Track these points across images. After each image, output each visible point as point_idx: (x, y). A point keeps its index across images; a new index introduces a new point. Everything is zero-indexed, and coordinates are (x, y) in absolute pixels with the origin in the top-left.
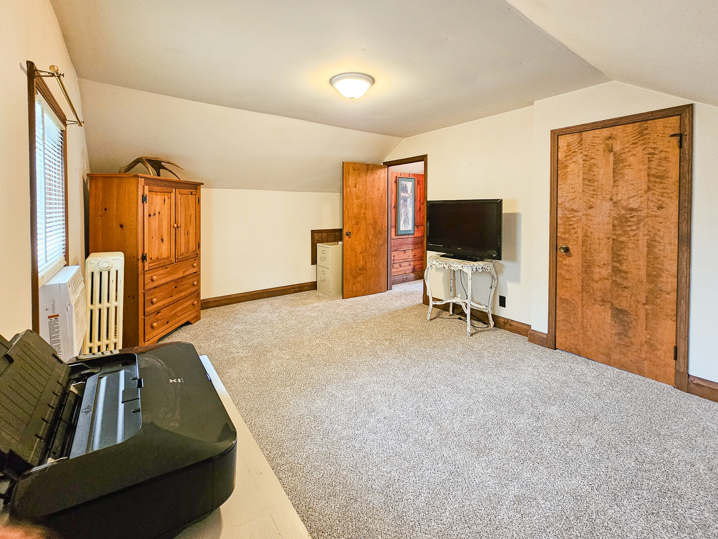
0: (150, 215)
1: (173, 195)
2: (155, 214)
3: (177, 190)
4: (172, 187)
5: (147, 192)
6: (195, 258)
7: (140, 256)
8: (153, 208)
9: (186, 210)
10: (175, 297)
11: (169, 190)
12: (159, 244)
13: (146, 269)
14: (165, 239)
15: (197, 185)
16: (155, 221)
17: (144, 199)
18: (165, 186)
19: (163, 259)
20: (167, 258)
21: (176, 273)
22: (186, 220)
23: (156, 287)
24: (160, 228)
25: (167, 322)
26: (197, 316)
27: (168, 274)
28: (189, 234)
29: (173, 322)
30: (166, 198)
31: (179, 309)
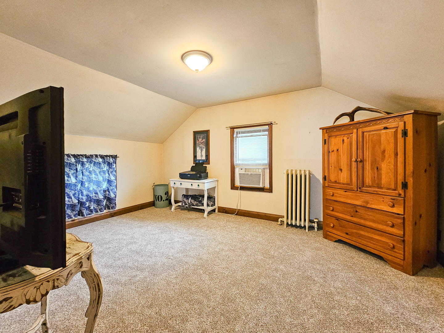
0: (329, 152)
2: (333, 151)
3: (359, 129)
4: (355, 128)
5: (326, 137)
6: (393, 198)
8: (332, 147)
10: (356, 220)
11: (350, 131)
12: (338, 172)
13: (326, 185)
14: (344, 169)
16: (333, 157)
17: (325, 142)
19: (343, 184)
20: (347, 184)
21: (357, 200)
22: (373, 154)
23: (335, 201)
24: (338, 161)
25: (347, 234)
26: (402, 266)
27: (347, 197)
28: (381, 169)
29: (354, 239)
30: (345, 139)
31: (362, 233)
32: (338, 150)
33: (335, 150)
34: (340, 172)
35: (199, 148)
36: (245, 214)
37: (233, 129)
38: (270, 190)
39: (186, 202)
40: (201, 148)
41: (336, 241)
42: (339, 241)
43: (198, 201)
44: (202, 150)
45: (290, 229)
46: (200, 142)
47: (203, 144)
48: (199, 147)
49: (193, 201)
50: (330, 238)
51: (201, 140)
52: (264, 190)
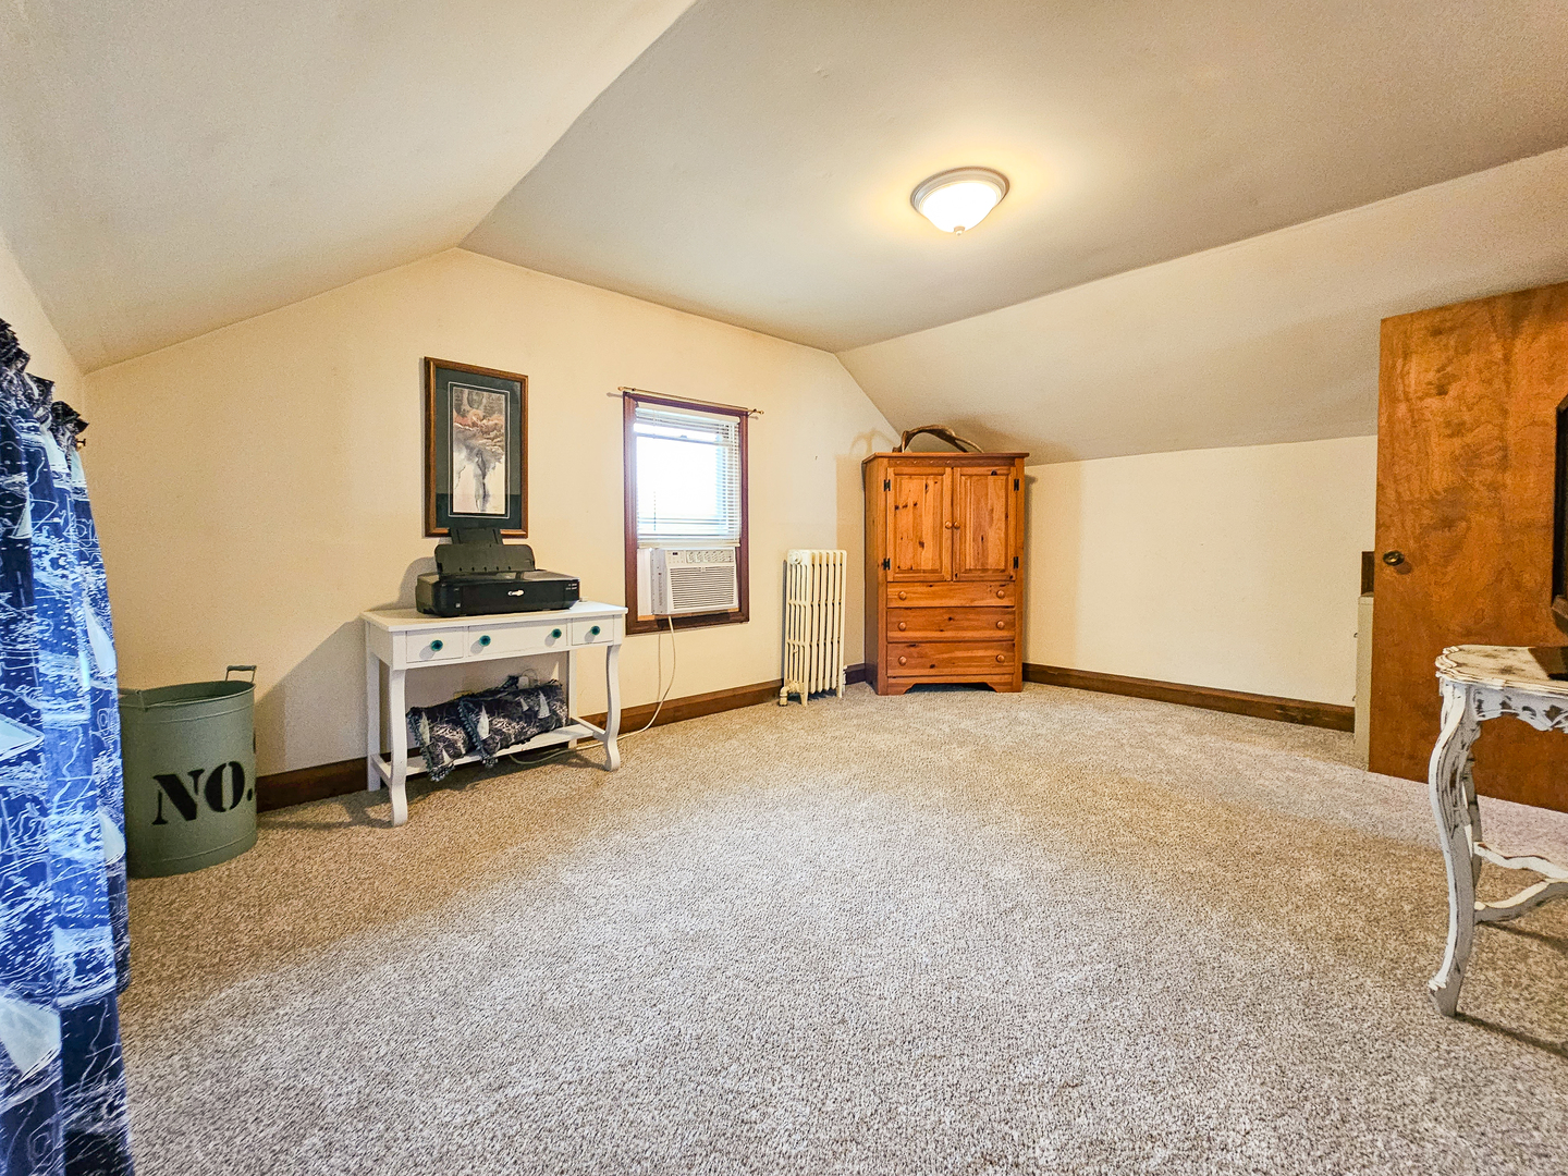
0: (897, 508)
1: (947, 479)
2: (906, 506)
3: (958, 471)
4: (948, 465)
5: (891, 476)
6: (1003, 583)
7: (881, 561)
8: (904, 497)
9: (978, 502)
10: (948, 634)
11: (939, 470)
12: (915, 550)
13: (890, 579)
14: (928, 542)
15: (1014, 458)
16: (906, 518)
17: (887, 486)
18: (932, 465)
19: (924, 571)
20: (933, 571)
21: (952, 598)
22: (978, 516)
23: (907, 608)
24: (917, 526)
25: (932, 667)
26: (1011, 684)
27: (934, 595)
28: (987, 541)
29: (946, 671)
30: (931, 483)
31: (959, 654)
32: (915, 505)
33: (911, 505)
34: (920, 549)
35: (464, 453)
36: (679, 711)
37: (631, 398)
38: (742, 615)
39: (456, 742)
40: (480, 453)
41: (910, 691)
42: (918, 688)
43: (521, 719)
44: (483, 469)
45: (821, 702)
46: (474, 425)
47: (492, 435)
48: (470, 448)
49: (501, 723)
50: (896, 689)
51: (481, 413)
52: (728, 618)
